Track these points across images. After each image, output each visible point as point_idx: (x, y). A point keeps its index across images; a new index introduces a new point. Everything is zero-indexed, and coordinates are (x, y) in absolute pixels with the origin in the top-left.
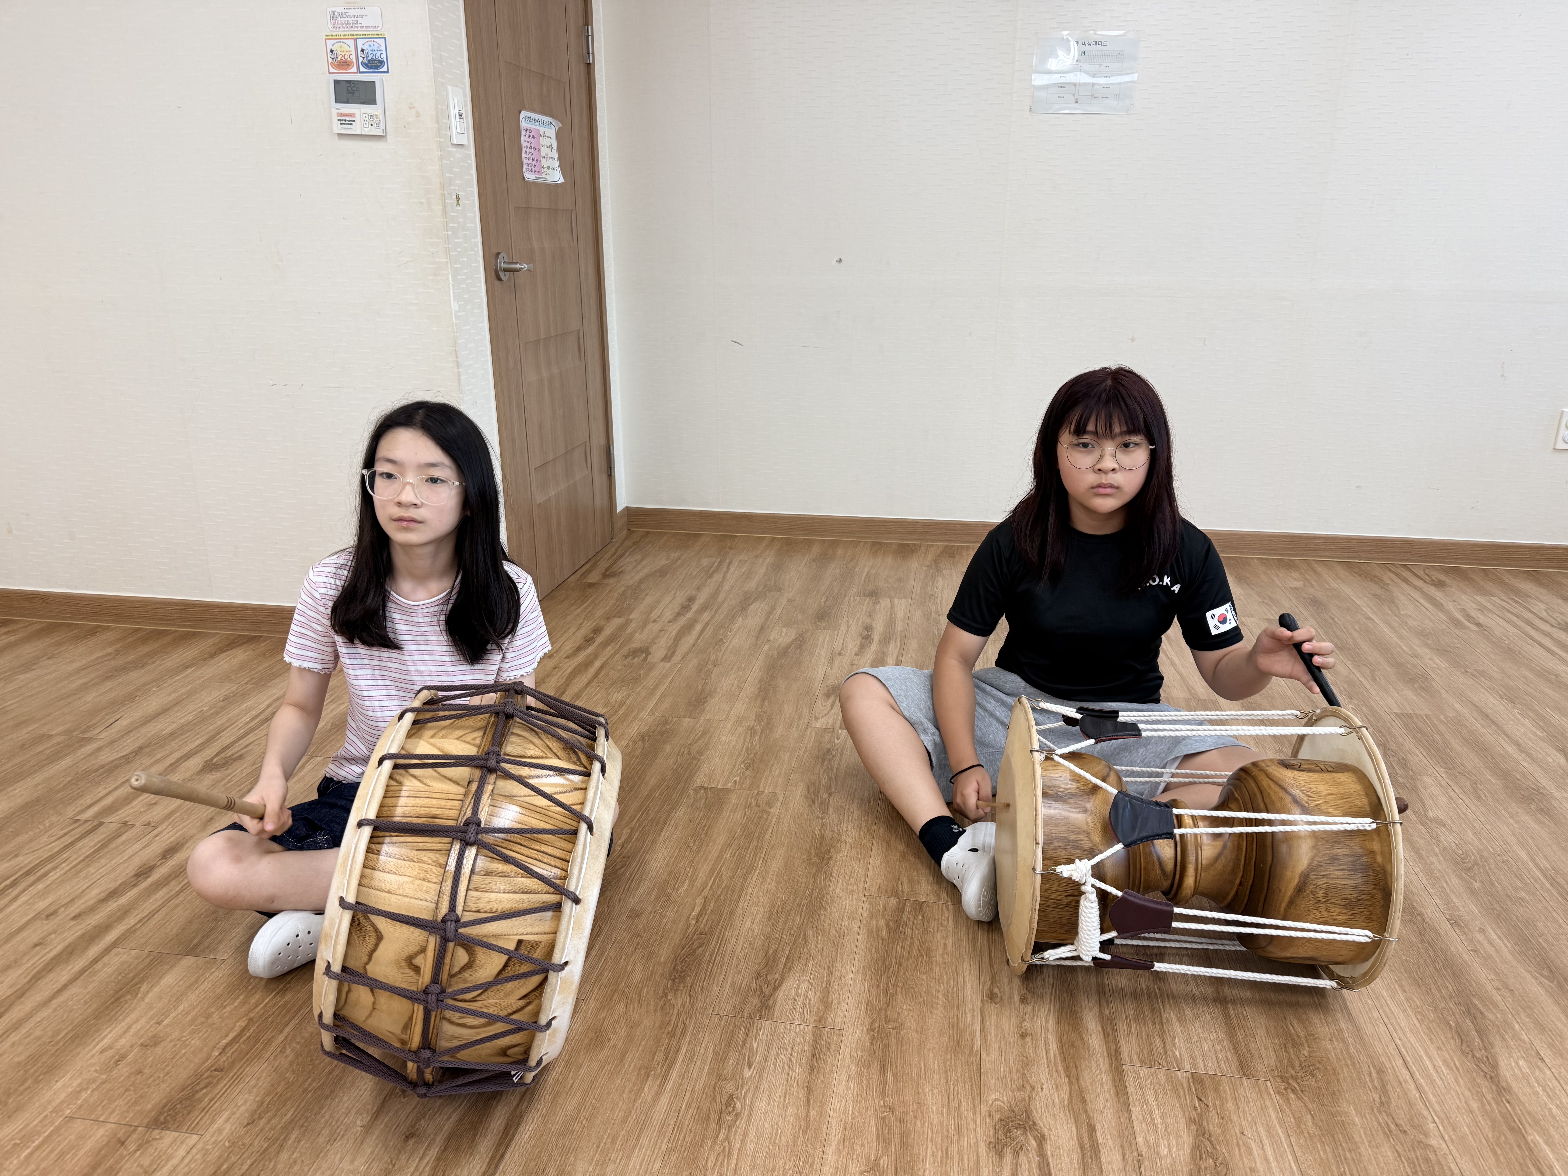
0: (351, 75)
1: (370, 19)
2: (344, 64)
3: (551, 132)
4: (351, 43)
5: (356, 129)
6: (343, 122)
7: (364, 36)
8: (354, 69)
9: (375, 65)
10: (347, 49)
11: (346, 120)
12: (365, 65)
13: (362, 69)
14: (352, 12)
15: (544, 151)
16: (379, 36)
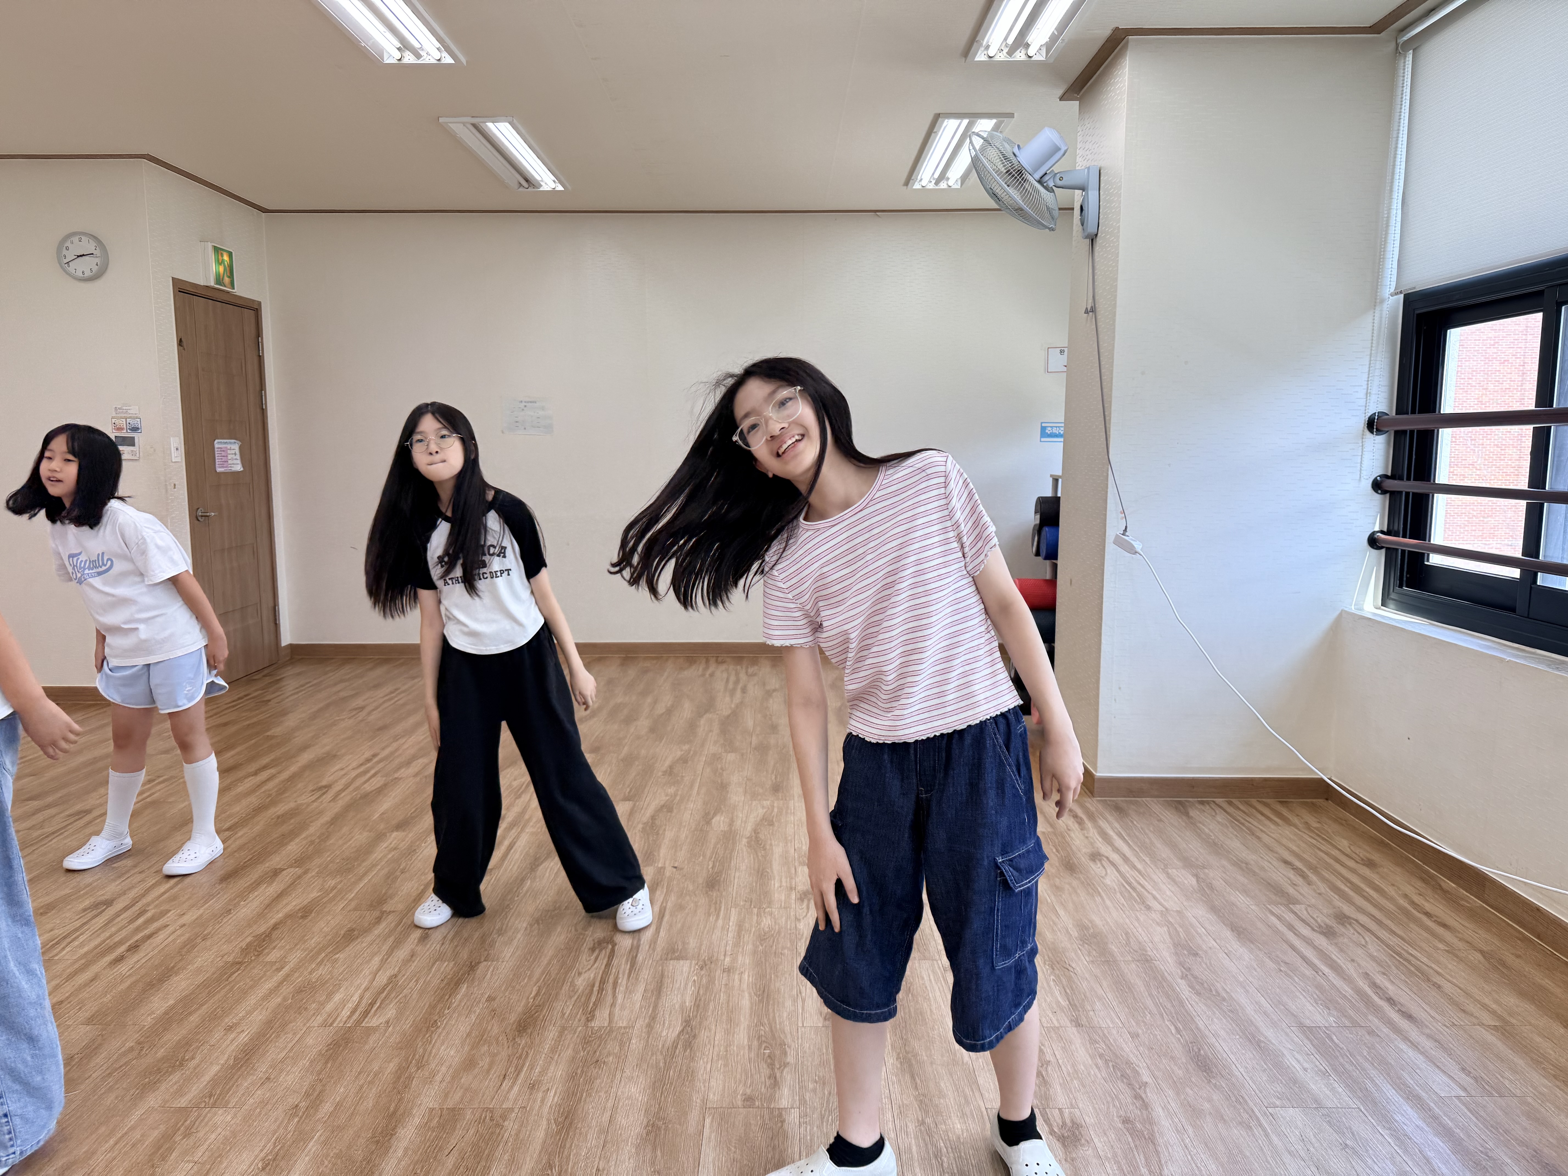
0: (123, 434)
1: (134, 410)
2: (119, 429)
3: (236, 446)
4: (124, 420)
7: (130, 418)
8: (125, 431)
9: (135, 429)
10: (122, 423)
13: (129, 431)
14: (125, 408)
15: (230, 457)
16: (137, 418)
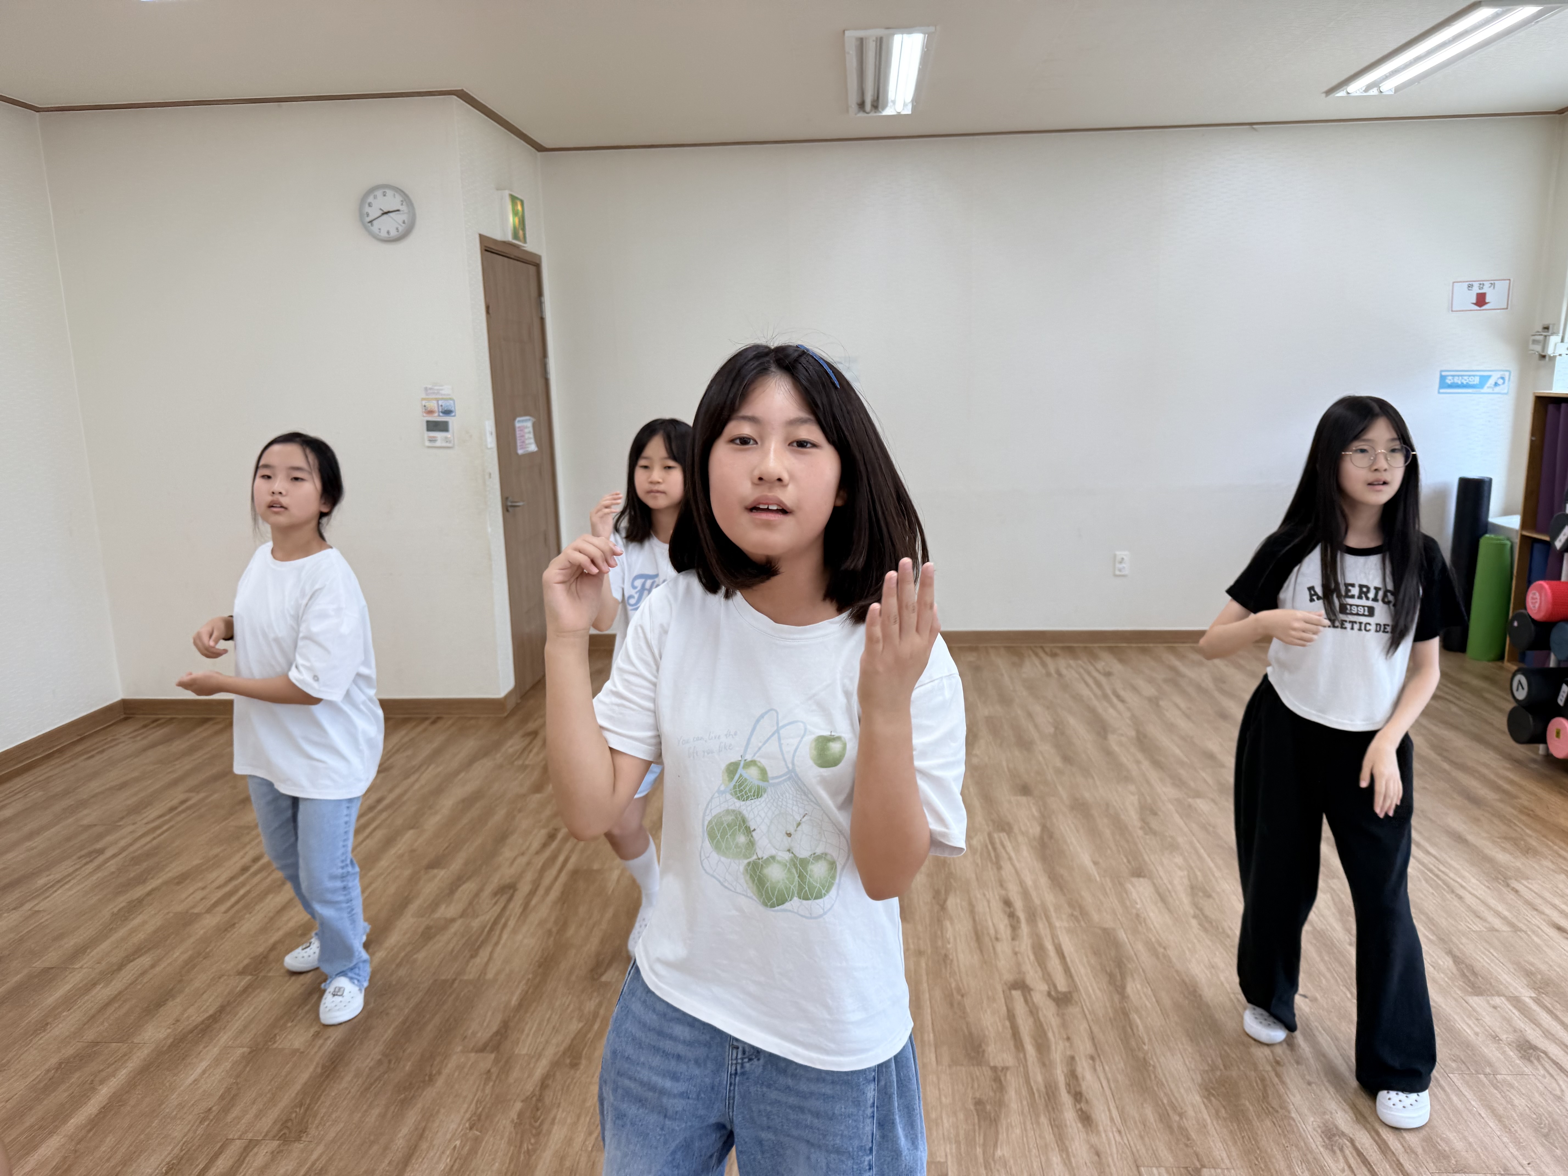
0: (435, 418)
1: (446, 390)
2: (431, 412)
3: (529, 424)
4: (435, 402)
5: (438, 444)
6: (430, 441)
7: (442, 399)
8: (436, 414)
9: (448, 412)
10: (433, 405)
11: (432, 440)
12: (442, 412)
13: (441, 414)
14: (436, 388)
15: (527, 436)
16: (451, 399)
